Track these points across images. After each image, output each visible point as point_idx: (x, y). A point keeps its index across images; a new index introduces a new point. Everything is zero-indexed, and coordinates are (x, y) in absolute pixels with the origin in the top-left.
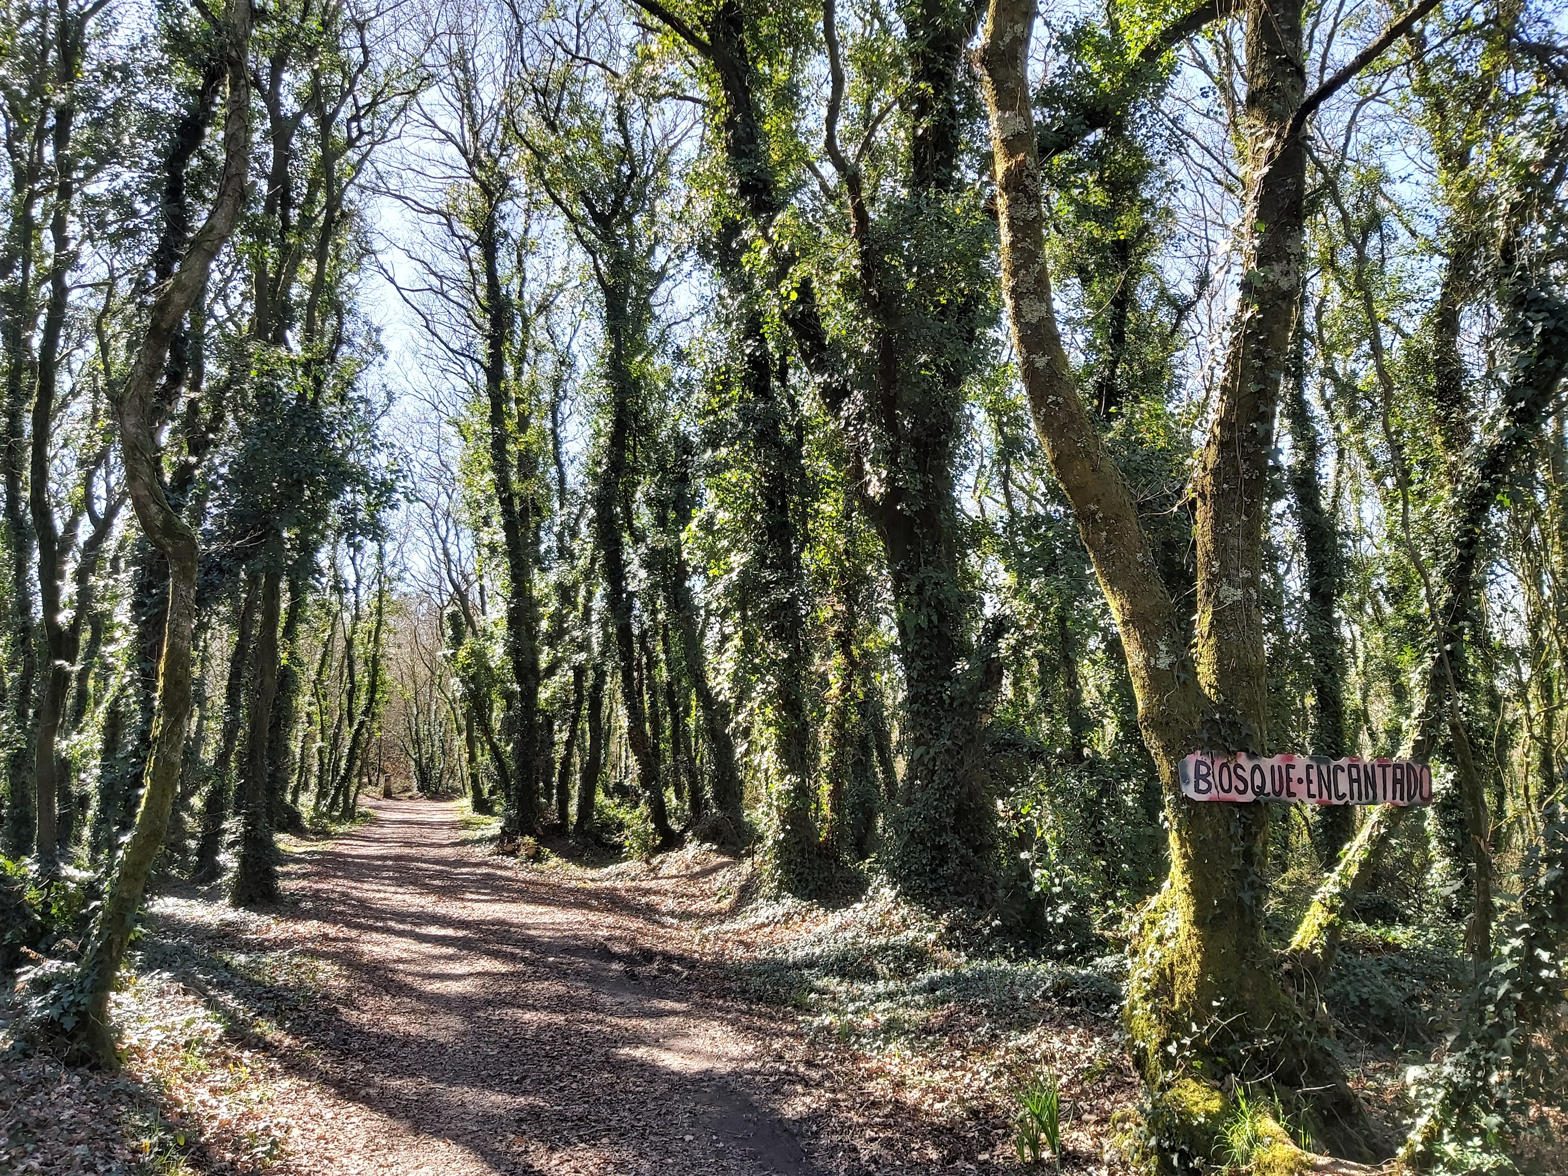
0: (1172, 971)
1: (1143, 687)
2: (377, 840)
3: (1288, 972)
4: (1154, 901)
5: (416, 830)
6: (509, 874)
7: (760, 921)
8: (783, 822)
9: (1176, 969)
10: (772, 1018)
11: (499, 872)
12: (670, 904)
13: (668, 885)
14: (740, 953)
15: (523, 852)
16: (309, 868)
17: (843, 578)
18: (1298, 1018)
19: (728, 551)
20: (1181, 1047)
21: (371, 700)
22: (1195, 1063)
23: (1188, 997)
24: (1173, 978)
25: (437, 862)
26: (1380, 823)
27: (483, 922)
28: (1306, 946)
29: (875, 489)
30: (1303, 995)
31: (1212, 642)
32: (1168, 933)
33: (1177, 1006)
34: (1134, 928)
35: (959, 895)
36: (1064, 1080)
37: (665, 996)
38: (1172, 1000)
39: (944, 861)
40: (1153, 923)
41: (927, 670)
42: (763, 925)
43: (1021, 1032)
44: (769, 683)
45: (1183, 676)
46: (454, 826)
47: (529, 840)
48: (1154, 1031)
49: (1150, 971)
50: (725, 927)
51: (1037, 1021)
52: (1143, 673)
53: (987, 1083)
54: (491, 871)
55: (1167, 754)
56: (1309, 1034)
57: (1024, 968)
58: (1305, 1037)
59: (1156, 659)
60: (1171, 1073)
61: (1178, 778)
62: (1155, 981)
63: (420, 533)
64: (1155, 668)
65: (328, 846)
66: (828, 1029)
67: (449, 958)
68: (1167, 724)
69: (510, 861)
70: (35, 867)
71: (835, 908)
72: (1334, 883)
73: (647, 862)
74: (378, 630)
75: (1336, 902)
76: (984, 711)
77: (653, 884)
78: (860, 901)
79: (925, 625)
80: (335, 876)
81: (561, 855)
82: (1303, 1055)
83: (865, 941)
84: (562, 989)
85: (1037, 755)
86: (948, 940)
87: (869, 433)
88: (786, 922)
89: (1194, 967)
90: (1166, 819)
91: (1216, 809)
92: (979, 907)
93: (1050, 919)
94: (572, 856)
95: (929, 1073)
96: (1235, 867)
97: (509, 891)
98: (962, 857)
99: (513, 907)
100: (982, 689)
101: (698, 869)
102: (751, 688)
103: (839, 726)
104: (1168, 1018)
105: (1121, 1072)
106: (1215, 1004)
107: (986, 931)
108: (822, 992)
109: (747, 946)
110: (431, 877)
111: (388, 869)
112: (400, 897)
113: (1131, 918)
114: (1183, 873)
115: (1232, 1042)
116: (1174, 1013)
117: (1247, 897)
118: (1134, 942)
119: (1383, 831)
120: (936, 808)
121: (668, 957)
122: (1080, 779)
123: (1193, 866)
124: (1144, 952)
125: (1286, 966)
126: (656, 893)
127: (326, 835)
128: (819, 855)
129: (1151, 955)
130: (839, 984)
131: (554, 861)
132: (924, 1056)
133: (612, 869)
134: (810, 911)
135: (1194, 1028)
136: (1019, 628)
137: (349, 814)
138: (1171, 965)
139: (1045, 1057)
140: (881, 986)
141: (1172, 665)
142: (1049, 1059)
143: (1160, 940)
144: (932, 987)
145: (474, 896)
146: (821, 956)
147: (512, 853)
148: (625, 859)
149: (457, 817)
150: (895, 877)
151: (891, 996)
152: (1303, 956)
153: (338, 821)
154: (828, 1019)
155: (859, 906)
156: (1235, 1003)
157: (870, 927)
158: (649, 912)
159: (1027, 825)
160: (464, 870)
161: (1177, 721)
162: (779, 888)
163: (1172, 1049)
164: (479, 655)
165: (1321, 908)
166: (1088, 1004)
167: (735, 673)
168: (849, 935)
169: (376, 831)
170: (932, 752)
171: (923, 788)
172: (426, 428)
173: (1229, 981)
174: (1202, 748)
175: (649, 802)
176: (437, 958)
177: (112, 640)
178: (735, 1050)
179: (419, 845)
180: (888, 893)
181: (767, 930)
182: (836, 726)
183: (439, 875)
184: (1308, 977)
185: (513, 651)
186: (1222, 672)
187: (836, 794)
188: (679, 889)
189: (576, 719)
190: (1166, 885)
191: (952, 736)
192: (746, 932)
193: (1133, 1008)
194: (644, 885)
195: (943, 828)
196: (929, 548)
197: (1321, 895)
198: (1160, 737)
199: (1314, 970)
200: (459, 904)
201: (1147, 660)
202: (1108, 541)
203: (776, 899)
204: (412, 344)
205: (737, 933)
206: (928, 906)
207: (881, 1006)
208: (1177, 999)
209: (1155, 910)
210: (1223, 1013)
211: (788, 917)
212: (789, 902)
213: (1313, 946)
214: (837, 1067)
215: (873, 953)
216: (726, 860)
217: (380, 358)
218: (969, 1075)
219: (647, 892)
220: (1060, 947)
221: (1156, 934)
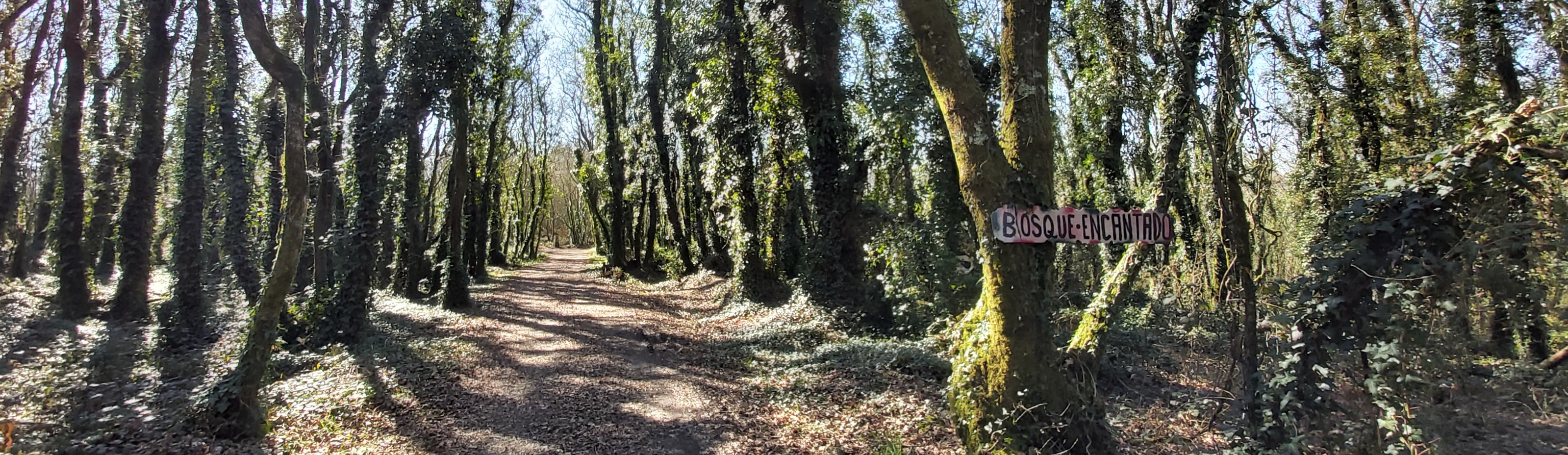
0: (986, 367)
1: (964, 159)
2: (543, 270)
3: (1070, 366)
4: (970, 315)
5: (565, 264)
6: (604, 288)
7: (732, 315)
8: (744, 259)
9: (989, 367)
10: (725, 380)
11: (599, 287)
12: (688, 304)
13: (688, 293)
14: (717, 336)
15: (615, 275)
16: (499, 285)
17: (777, 121)
18: (1081, 403)
19: (710, 105)
20: (995, 427)
21: (542, 197)
22: (1006, 440)
23: (999, 387)
24: (987, 373)
25: (569, 282)
26: (1134, 256)
27: (578, 317)
28: (1082, 346)
29: (791, 64)
30: (1083, 384)
31: (1013, 125)
32: (982, 339)
33: (990, 394)
34: (956, 334)
35: (843, 298)
36: (906, 429)
37: (664, 365)
38: (986, 389)
39: (835, 280)
40: (970, 330)
41: (824, 170)
42: (734, 317)
43: (877, 393)
44: (734, 181)
45: (993, 150)
46: (585, 262)
47: (618, 269)
48: (974, 413)
49: (969, 366)
50: (713, 318)
51: (887, 385)
52: (964, 149)
53: (855, 430)
54: (595, 286)
55: (982, 208)
56: (1090, 415)
57: (881, 344)
58: (1088, 418)
59: (974, 138)
60: (987, 446)
61: (990, 227)
62: (973, 374)
63: (568, 111)
64: (973, 145)
65: (516, 273)
66: (757, 388)
67: (549, 340)
68: (982, 185)
69: (607, 281)
70: (313, 291)
71: (774, 307)
72: (1102, 300)
73: (679, 281)
74: (545, 161)
75: (1104, 314)
76: (857, 193)
77: (680, 293)
78: (787, 303)
79: (823, 145)
80: (510, 291)
81: (636, 277)
82: (1087, 431)
83: (789, 328)
84: (606, 360)
85: (887, 219)
86: (834, 327)
87: (787, 29)
88: (746, 315)
89: (1003, 365)
90: (981, 256)
91: (1019, 248)
92: (855, 305)
93: (895, 314)
94: (642, 277)
95: (817, 422)
96: (1034, 291)
97: (600, 298)
98: (845, 277)
99: (599, 307)
100: (856, 181)
101: (705, 284)
102: (723, 184)
103: (776, 204)
104: (983, 402)
105: (943, 423)
106: (1020, 394)
107: (859, 319)
108: (759, 360)
109: (722, 330)
110: (561, 290)
111: (539, 285)
112: (539, 302)
113: (953, 325)
114: (995, 296)
115: (1033, 422)
116: (988, 399)
117: (1042, 315)
118: (956, 343)
119: (1136, 262)
120: (830, 250)
121: (674, 338)
122: (912, 231)
123: (1002, 291)
124: (964, 352)
125: (1069, 362)
126: (681, 298)
127: (518, 267)
128: (765, 278)
129: (971, 356)
130: (771, 353)
131: (631, 280)
132: (815, 408)
133: (661, 284)
134: (759, 309)
135: (1005, 412)
136: (877, 143)
137: (533, 256)
138: (985, 363)
139: (893, 411)
140: (795, 356)
141: (985, 142)
142: (895, 413)
143: (975, 344)
144: (825, 357)
145: (580, 301)
146: (763, 337)
147: (609, 276)
148: (668, 279)
149: (590, 257)
150: (806, 289)
151: (798, 364)
152: (1080, 355)
153: (527, 260)
154: (757, 380)
155: (786, 306)
156: (1035, 393)
157: (792, 319)
158: (674, 310)
159: (883, 259)
160: (581, 286)
161: (990, 183)
162: (742, 296)
163: (988, 428)
164: (590, 171)
165: (1092, 319)
166: (920, 373)
167: (716, 174)
168: (779, 324)
169: (545, 265)
170: (828, 218)
171: (823, 239)
172: (568, 56)
173: (1031, 377)
174: (1008, 204)
175: (679, 249)
176: (540, 340)
177: (341, 158)
178: (698, 405)
179: (564, 272)
180: (803, 299)
181: (735, 320)
182: (775, 205)
183: (566, 289)
184: (1086, 370)
185: (609, 169)
186: (1021, 147)
187: (775, 243)
188: (693, 296)
189: (643, 205)
190: (979, 303)
191: (839, 209)
192: (723, 322)
193: (957, 393)
194: (676, 293)
195: (834, 261)
196: (825, 99)
197: (1093, 309)
198: (977, 196)
199: (1090, 364)
200: (569, 306)
201: (967, 139)
202: (938, 52)
203: (741, 302)
204: (558, 11)
205: (718, 322)
206: (825, 306)
207: (792, 371)
208: (990, 388)
209: (971, 321)
210: (1027, 401)
211: (747, 313)
212: (748, 304)
213: (1088, 347)
214: (759, 418)
215: (790, 336)
216: (720, 279)
217: (540, 17)
218: (843, 424)
219: (676, 298)
220: (901, 329)
221: (972, 339)
